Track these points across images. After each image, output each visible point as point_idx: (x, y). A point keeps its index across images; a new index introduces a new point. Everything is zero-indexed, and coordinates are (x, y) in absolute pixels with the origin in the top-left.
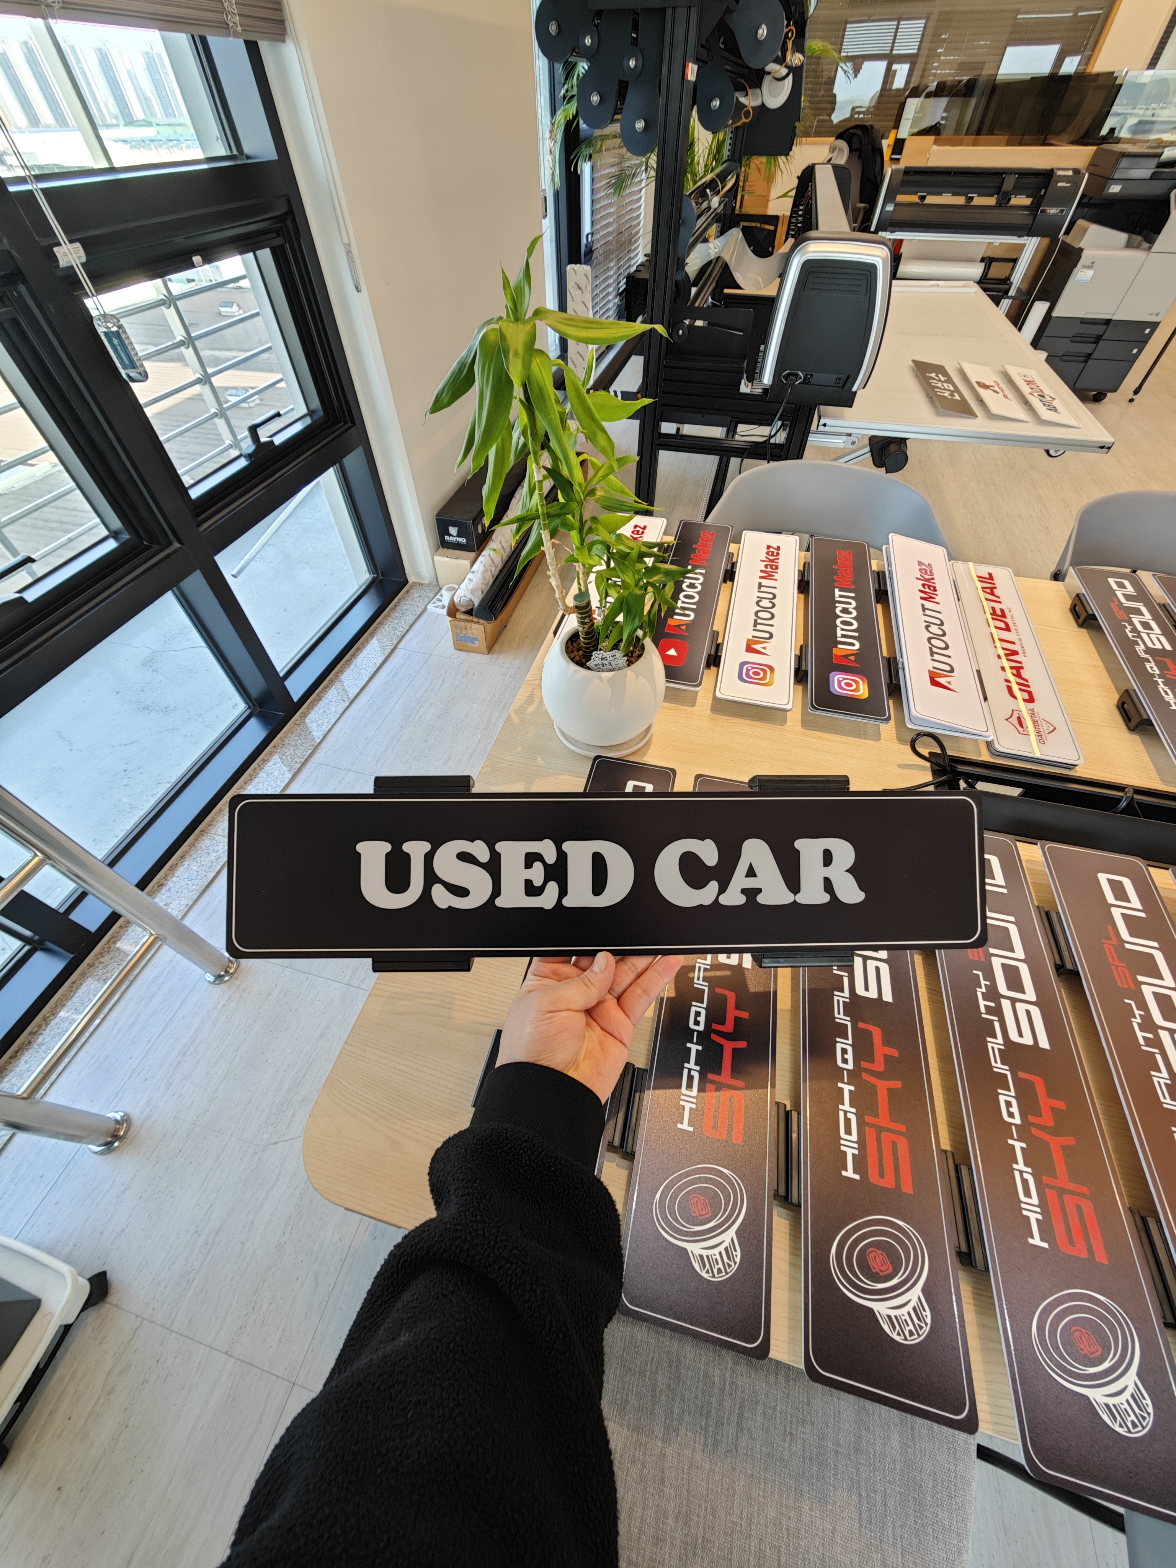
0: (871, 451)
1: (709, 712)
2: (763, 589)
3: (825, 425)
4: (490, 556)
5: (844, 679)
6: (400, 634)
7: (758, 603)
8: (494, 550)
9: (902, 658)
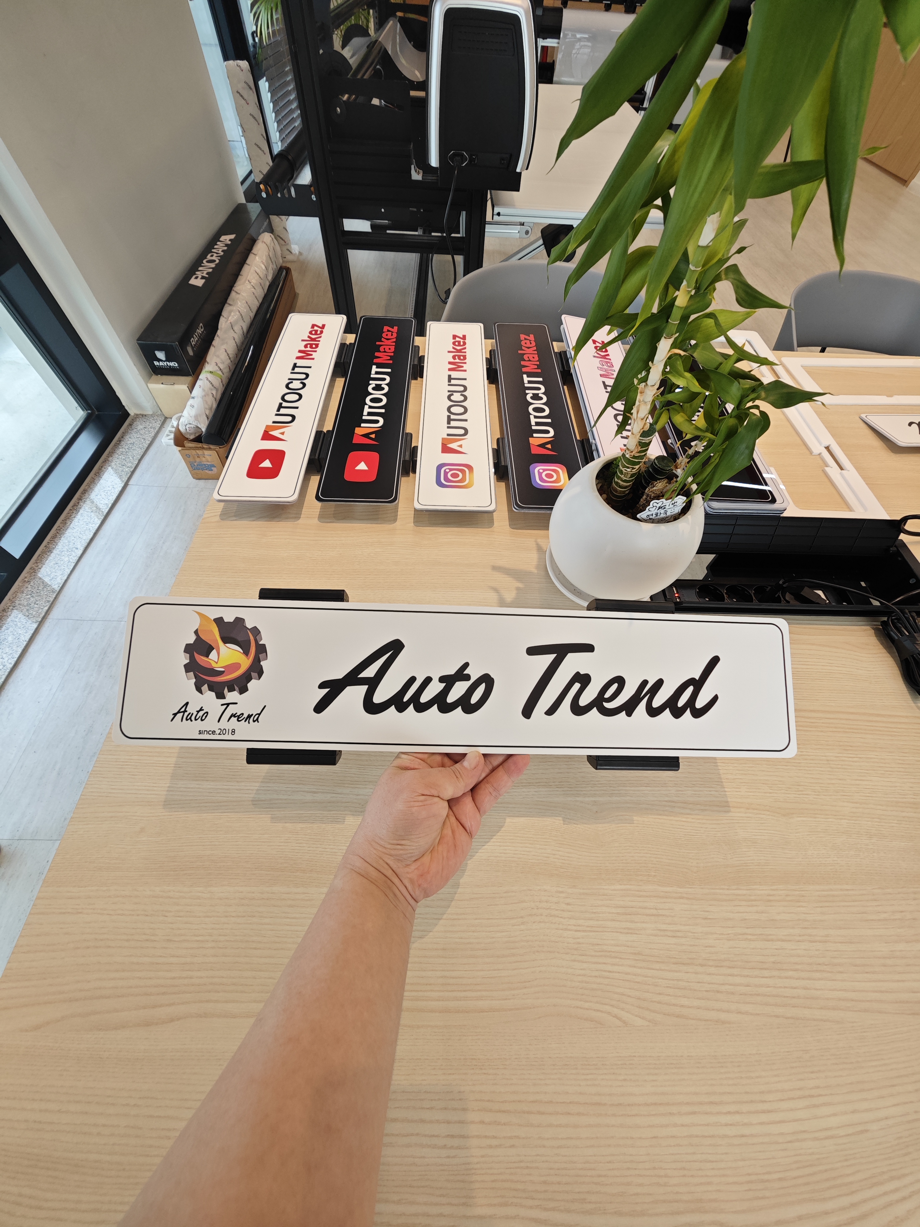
0: (544, 244)
1: (412, 524)
2: (453, 382)
3: (499, 214)
4: (207, 379)
5: (544, 470)
6: (129, 470)
7: (449, 398)
8: (211, 372)
9: (594, 439)
